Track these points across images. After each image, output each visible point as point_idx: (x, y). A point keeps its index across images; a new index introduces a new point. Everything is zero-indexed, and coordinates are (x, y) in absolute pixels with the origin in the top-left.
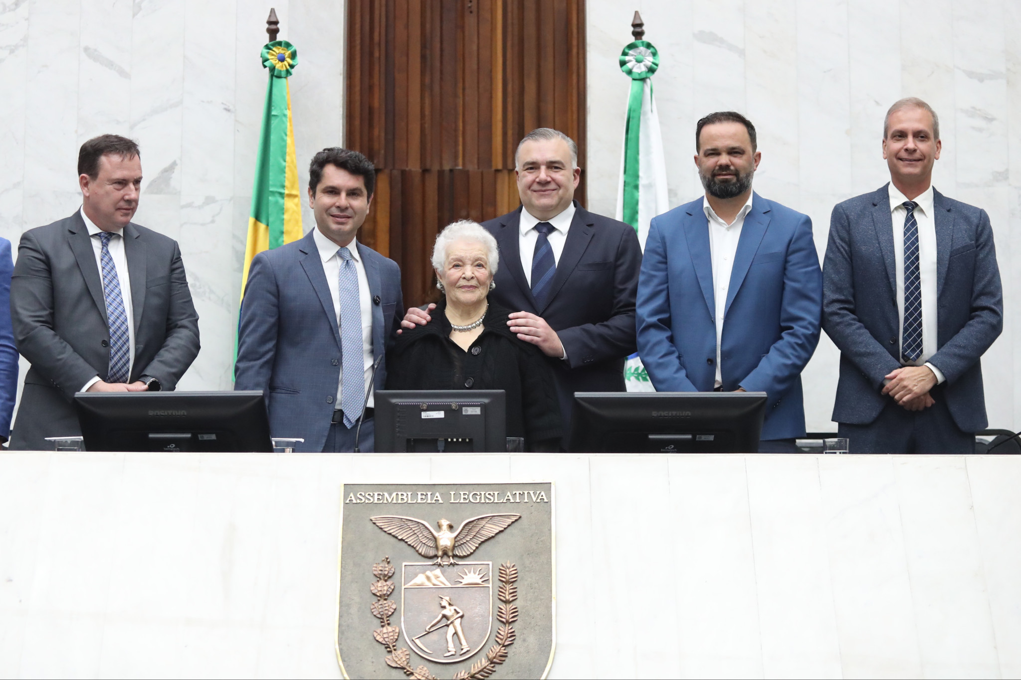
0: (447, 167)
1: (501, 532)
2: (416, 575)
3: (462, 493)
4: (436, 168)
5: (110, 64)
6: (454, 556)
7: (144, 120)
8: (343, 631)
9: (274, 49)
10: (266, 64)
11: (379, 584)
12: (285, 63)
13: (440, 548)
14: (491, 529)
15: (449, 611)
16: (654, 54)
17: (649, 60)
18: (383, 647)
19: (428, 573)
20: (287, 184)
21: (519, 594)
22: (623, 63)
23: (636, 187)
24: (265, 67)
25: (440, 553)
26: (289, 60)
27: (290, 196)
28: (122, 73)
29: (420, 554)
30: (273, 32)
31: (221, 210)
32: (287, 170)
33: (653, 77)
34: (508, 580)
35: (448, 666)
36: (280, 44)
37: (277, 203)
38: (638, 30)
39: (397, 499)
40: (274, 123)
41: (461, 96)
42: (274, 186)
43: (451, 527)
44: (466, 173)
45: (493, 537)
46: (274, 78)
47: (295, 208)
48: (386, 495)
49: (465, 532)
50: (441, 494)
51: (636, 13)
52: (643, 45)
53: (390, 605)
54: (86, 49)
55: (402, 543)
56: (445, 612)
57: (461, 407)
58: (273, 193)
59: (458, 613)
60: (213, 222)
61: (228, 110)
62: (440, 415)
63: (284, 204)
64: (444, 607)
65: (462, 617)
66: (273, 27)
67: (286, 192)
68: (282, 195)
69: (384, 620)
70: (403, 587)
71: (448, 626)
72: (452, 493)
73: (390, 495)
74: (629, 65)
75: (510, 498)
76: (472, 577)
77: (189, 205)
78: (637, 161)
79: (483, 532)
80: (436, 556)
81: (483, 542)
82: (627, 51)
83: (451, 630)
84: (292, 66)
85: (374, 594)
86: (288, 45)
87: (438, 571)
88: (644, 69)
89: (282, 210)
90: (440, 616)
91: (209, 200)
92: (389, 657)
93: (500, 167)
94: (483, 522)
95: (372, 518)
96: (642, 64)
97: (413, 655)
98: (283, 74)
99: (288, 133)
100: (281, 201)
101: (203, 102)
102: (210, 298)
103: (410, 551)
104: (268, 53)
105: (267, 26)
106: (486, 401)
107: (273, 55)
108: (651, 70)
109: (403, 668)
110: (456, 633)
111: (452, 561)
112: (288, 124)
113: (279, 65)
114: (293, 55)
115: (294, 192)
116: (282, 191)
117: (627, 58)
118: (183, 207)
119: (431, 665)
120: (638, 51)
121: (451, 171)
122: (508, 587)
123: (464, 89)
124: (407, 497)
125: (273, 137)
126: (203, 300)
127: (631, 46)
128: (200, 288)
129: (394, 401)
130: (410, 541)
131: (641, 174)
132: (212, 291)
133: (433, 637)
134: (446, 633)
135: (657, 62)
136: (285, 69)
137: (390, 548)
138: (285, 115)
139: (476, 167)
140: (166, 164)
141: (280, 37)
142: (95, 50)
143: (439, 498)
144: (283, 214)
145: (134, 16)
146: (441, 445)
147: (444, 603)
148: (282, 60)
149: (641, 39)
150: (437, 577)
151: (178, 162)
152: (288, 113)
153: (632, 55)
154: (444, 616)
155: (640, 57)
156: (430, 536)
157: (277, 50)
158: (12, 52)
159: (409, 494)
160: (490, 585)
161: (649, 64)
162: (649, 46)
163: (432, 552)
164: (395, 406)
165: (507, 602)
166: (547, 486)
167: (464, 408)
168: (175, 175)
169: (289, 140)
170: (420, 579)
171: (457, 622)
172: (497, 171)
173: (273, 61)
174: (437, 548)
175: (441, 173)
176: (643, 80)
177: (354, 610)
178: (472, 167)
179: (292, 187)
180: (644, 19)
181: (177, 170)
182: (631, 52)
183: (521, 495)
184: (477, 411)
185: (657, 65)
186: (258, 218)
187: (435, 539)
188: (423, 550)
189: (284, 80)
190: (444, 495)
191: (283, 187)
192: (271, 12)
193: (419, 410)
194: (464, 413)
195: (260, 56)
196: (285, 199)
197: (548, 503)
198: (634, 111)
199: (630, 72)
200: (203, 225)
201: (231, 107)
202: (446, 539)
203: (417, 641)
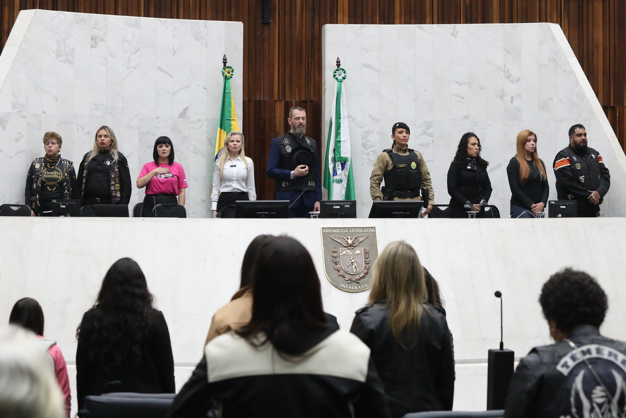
0: (258, 99)
1: (364, 240)
2: (343, 251)
3: (353, 230)
4: (253, 99)
5: (166, 73)
6: (353, 246)
7: (177, 92)
8: (326, 266)
9: (226, 69)
10: (224, 75)
11: (334, 254)
12: (230, 74)
13: (349, 244)
14: (361, 239)
15: (353, 261)
16: (345, 72)
17: (343, 75)
18: (337, 270)
19: (346, 251)
20: (232, 116)
21: (370, 256)
22: (334, 76)
23: (340, 118)
24: (223, 76)
25: (349, 246)
26: (231, 73)
27: (233, 120)
28: (171, 76)
29: (344, 246)
30: (225, 63)
31: (203, 123)
32: (232, 111)
33: (344, 81)
34: (366, 253)
35: (354, 275)
36: (228, 67)
37: (228, 123)
38: (339, 64)
39: (336, 231)
40: (227, 95)
41: (262, 72)
42: (227, 117)
43: (351, 239)
44: (264, 101)
45: (362, 242)
46: (226, 80)
47: (235, 124)
48: (333, 230)
49: (355, 240)
50: (347, 230)
51: (338, 58)
52: (341, 70)
53: (338, 259)
54: (158, 67)
55: (339, 243)
56: (352, 261)
57: (344, 205)
58: (227, 120)
59: (355, 261)
60: (200, 128)
61: (205, 88)
62: (339, 207)
63: (231, 123)
64: (352, 260)
65: (356, 262)
66: (225, 61)
67: (232, 119)
68: (230, 120)
69: (336, 263)
70: (341, 255)
71: (353, 265)
72: (350, 230)
73: (334, 230)
74: (337, 76)
75: (365, 231)
76: (358, 252)
77: (193, 122)
78: (340, 109)
79: (359, 240)
80: (348, 247)
81: (359, 243)
82: (336, 71)
83: (354, 266)
84: (232, 75)
85: (333, 257)
86: (231, 67)
87: (349, 250)
88: (342, 78)
89: (231, 125)
90: (351, 262)
91: (199, 120)
92: (339, 273)
93: (277, 99)
94: (359, 237)
95: (330, 236)
96: (341, 76)
97: (345, 273)
98: (229, 78)
99: (232, 98)
100: (230, 122)
101: (197, 85)
102: (199, 154)
103: (341, 245)
104: (224, 71)
105: (223, 60)
106: (351, 203)
107: (226, 71)
108: (344, 78)
109: (343, 276)
110: (355, 267)
111: (352, 248)
112: (232, 95)
113: (228, 75)
114: (233, 71)
115: (234, 119)
116: (230, 118)
117: (336, 74)
118: (191, 122)
119: (350, 275)
120: (339, 72)
121: (259, 100)
122: (367, 254)
123: (263, 70)
124: (338, 231)
125: (226, 100)
126: (197, 155)
127: (337, 70)
128: (196, 150)
129: (326, 203)
130: (341, 242)
131: (341, 113)
132: (200, 152)
133: (349, 268)
134: (353, 267)
135: (346, 75)
136: (230, 76)
137: (336, 245)
138: (231, 92)
139: (268, 99)
140: (185, 108)
141: (227, 65)
142: (161, 67)
143: (347, 231)
144: (231, 126)
145: (174, 55)
146: (339, 216)
147: (351, 259)
148: (229, 73)
149: (339, 67)
150: (349, 252)
151: (189, 107)
152: (231, 91)
153: (337, 73)
154: (352, 262)
155: (340, 73)
156: (346, 241)
157: (227, 70)
158: (135, 69)
159: (339, 230)
160: (363, 254)
161: (343, 76)
162: (343, 70)
163: (347, 246)
164: (326, 205)
165: (367, 258)
166: (374, 228)
167: (345, 205)
168: (188, 111)
169: (232, 101)
170: (345, 252)
171: (355, 264)
172: (276, 100)
173: (226, 73)
174: (348, 244)
175: (255, 101)
176: (341, 82)
177: (328, 261)
178: (267, 99)
179: (234, 117)
180: (341, 59)
181: (189, 109)
182: (337, 72)
183: (368, 230)
184: (349, 206)
185: (346, 76)
186: (221, 127)
187: (347, 242)
188: (344, 245)
189: (230, 80)
190: (348, 230)
191: (231, 117)
192: (224, 55)
193: (333, 206)
194: (345, 207)
195: (221, 72)
196: (232, 121)
197: (375, 232)
198: (339, 92)
199: (337, 79)
200: (197, 129)
201: (206, 88)
202: (350, 242)
203: (346, 269)
